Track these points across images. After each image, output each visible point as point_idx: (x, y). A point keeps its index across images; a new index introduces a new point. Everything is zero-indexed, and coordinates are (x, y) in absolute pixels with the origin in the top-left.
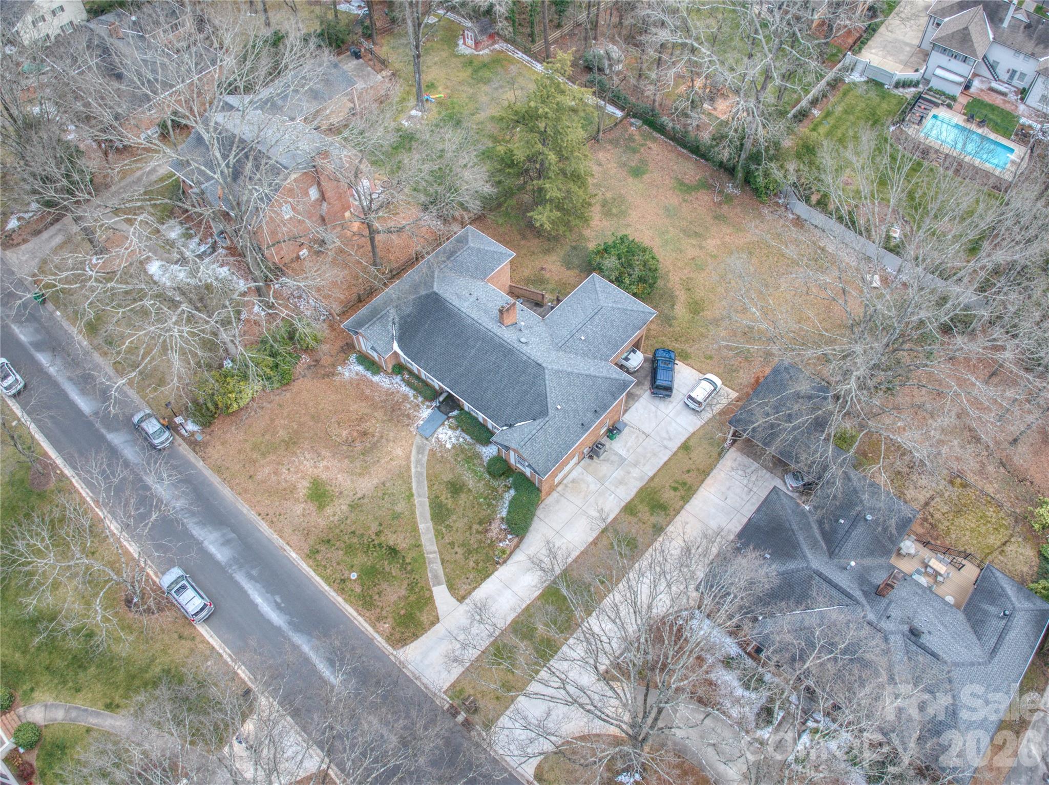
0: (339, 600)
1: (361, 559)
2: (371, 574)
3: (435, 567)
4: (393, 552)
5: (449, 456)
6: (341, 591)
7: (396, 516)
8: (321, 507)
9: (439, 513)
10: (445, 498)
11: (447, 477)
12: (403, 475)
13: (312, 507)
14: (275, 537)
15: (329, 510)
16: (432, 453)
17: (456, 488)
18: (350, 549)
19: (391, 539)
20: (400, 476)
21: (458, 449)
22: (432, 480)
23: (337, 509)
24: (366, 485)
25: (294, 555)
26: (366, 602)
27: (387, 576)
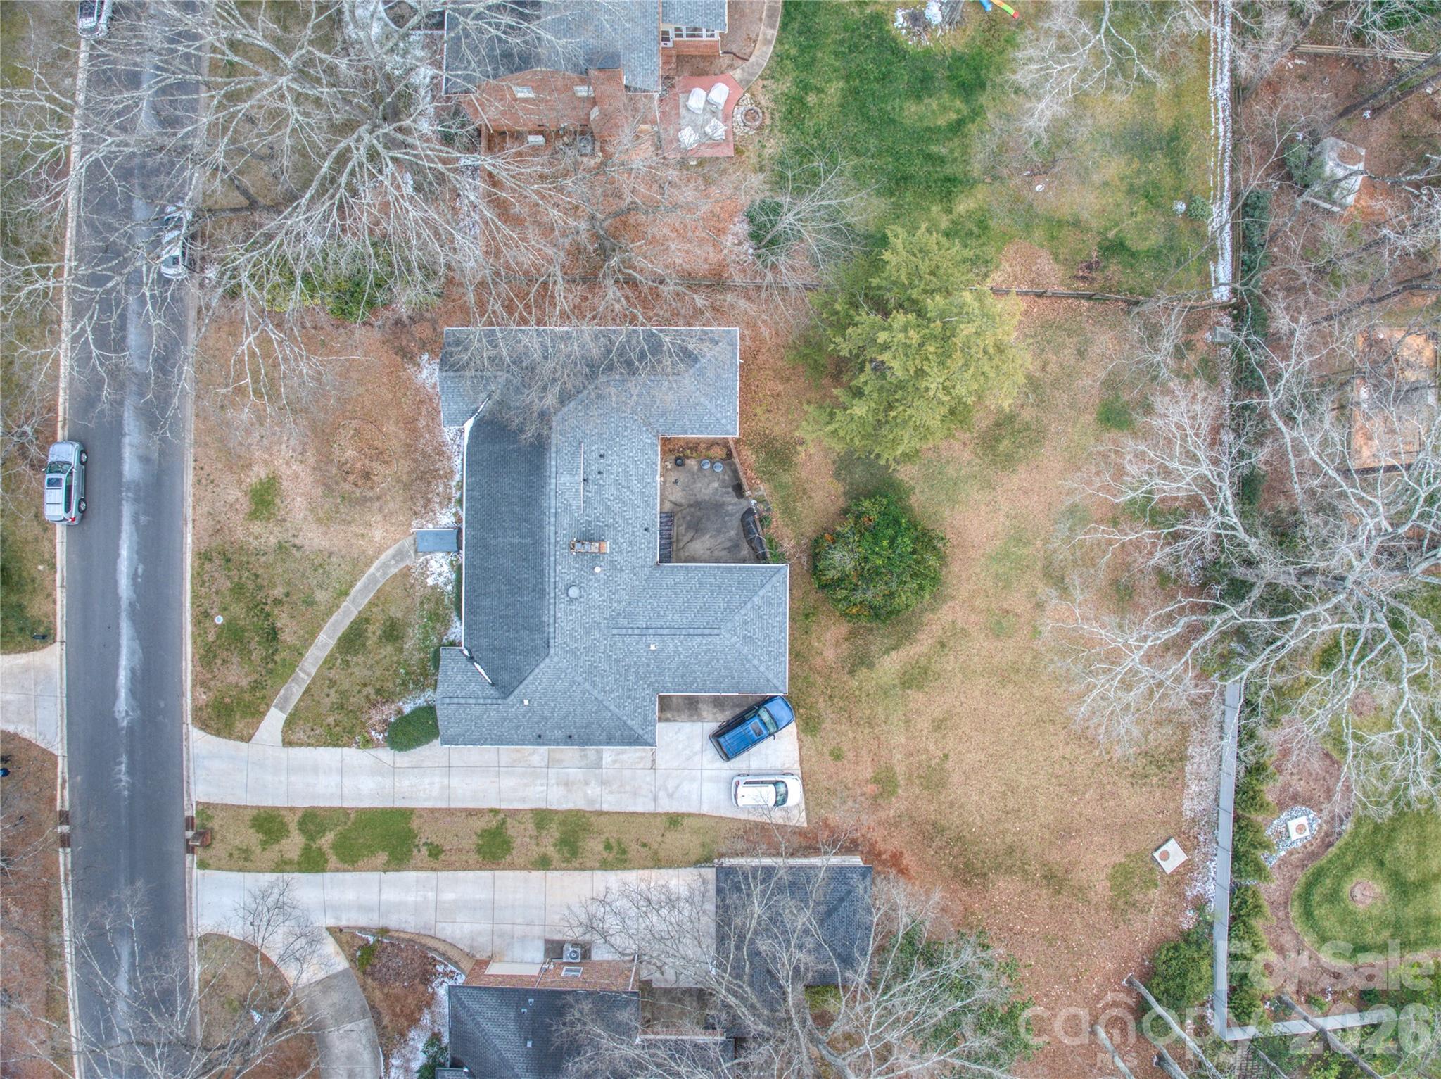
0: (188, 628)
1: (238, 610)
2: (234, 635)
3: (295, 691)
4: (272, 635)
5: (419, 591)
6: (197, 622)
7: (310, 602)
8: (253, 516)
9: (352, 640)
10: (374, 631)
11: (396, 612)
12: (358, 565)
13: (246, 505)
14: (189, 500)
15: (257, 527)
16: (406, 573)
17: (393, 632)
18: (238, 589)
19: (283, 620)
20: (355, 562)
21: (436, 595)
22: (381, 598)
23: (265, 535)
24: (314, 538)
25: (189, 539)
26: (207, 657)
27: (245, 653)
